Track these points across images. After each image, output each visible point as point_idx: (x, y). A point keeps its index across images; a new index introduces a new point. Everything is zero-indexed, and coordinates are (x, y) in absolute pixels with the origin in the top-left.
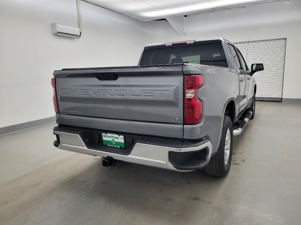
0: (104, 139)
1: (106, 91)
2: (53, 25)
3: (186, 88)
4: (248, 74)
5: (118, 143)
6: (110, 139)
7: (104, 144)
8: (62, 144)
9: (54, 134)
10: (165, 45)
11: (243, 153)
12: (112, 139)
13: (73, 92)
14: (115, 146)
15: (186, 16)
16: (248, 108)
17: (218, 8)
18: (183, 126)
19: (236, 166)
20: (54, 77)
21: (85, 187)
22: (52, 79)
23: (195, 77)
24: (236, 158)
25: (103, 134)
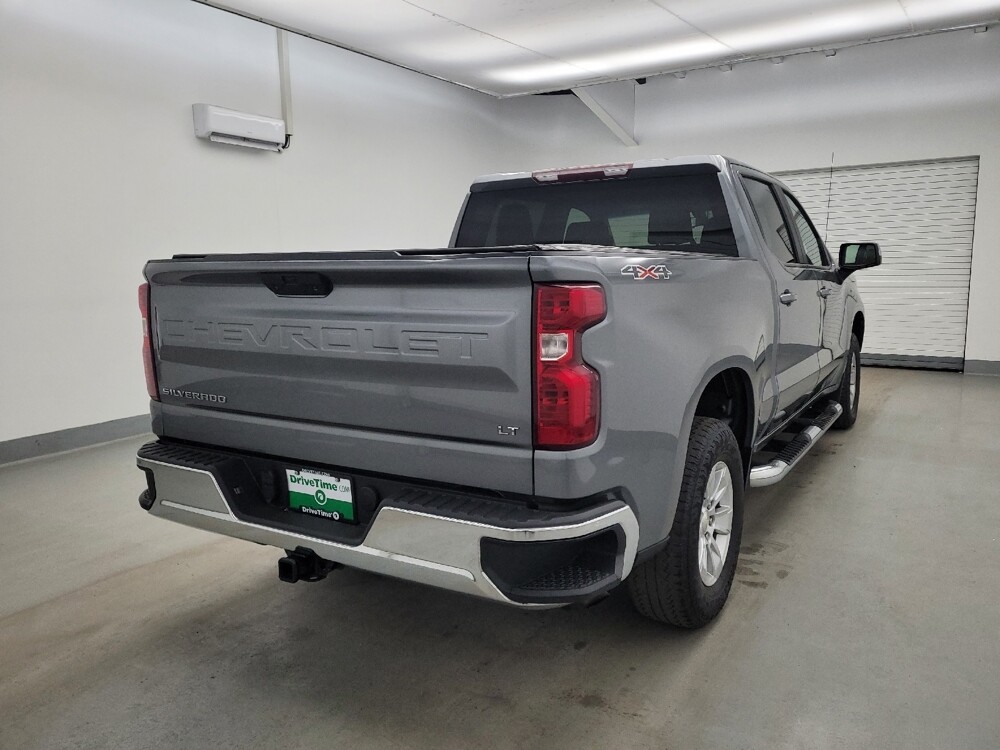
0: (293, 487)
1: (297, 331)
2: (198, 112)
3: (540, 326)
4: (827, 277)
5: (333, 504)
6: (311, 490)
7: (294, 504)
8: (164, 503)
9: (140, 467)
10: (535, 178)
11: (788, 546)
12: (316, 489)
13: (200, 332)
14: (324, 514)
15: (642, 81)
16: (826, 392)
17: (741, 57)
18: (531, 452)
19: (754, 592)
20: (145, 282)
21: (236, 645)
22: (141, 288)
23: (570, 290)
24: (761, 563)
25: (290, 472)
